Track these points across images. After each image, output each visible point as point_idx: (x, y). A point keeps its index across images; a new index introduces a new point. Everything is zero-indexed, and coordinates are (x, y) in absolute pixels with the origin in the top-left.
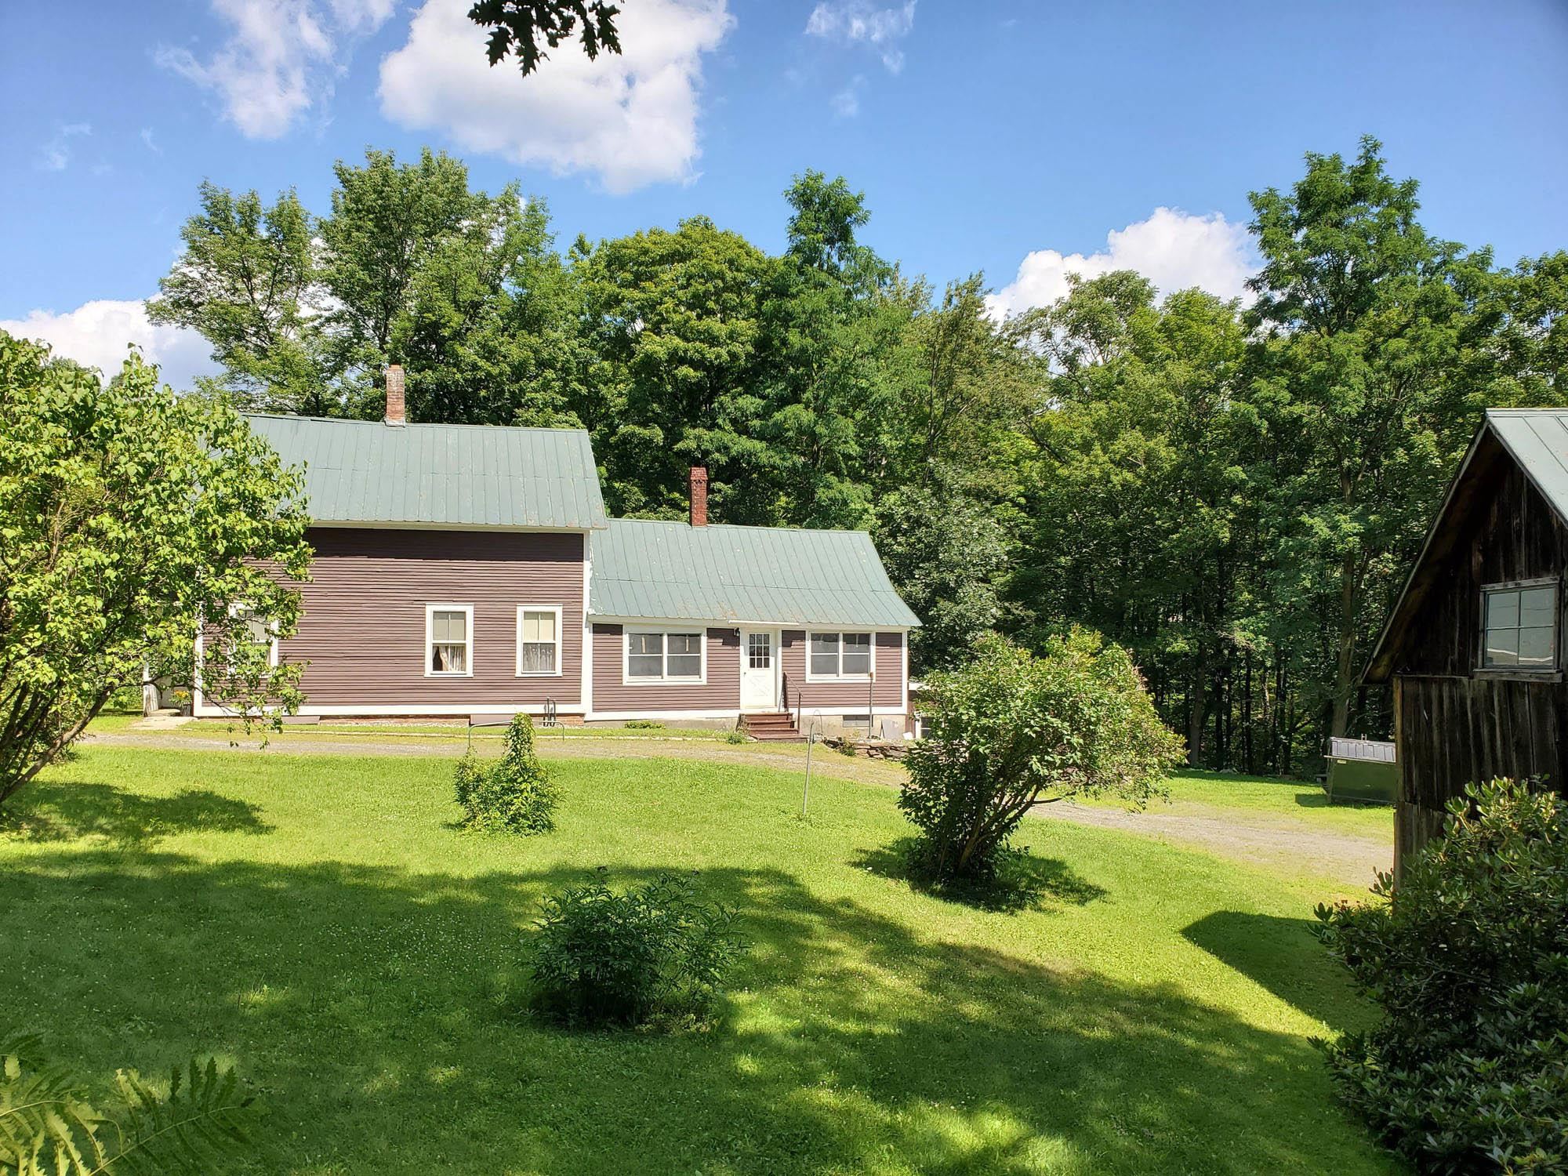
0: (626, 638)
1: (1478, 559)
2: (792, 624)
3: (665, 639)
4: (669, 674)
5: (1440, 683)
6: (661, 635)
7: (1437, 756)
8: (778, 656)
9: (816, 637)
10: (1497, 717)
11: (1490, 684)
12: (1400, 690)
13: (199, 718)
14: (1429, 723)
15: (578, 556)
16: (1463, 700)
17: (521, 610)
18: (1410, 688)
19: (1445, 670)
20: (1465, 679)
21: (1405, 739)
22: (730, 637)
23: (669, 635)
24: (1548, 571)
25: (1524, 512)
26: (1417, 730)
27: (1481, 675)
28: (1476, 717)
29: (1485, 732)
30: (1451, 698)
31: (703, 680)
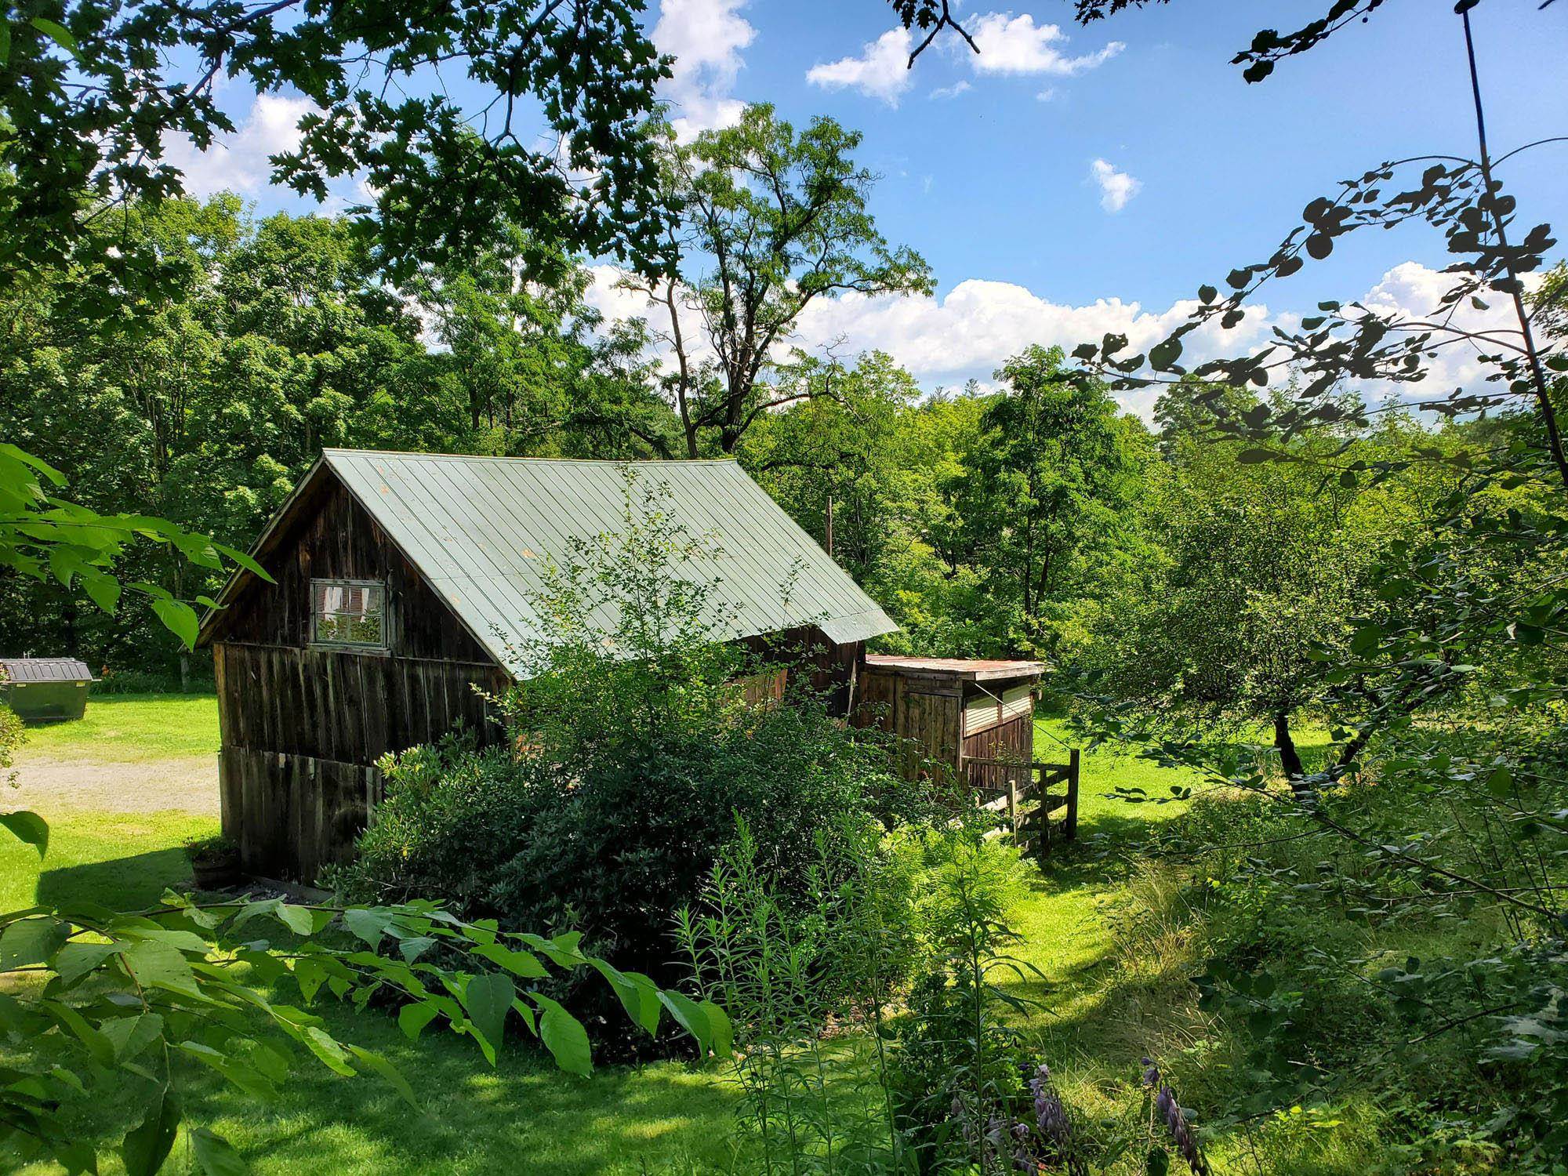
1: (304, 557)
5: (270, 652)
7: (267, 708)
10: (330, 679)
11: (323, 655)
12: (222, 653)
14: (258, 682)
16: (294, 667)
18: (236, 653)
19: (274, 641)
20: (297, 650)
21: (229, 694)
24: (374, 576)
25: (350, 529)
26: (244, 687)
27: (314, 649)
28: (308, 679)
29: (318, 690)
30: (282, 664)
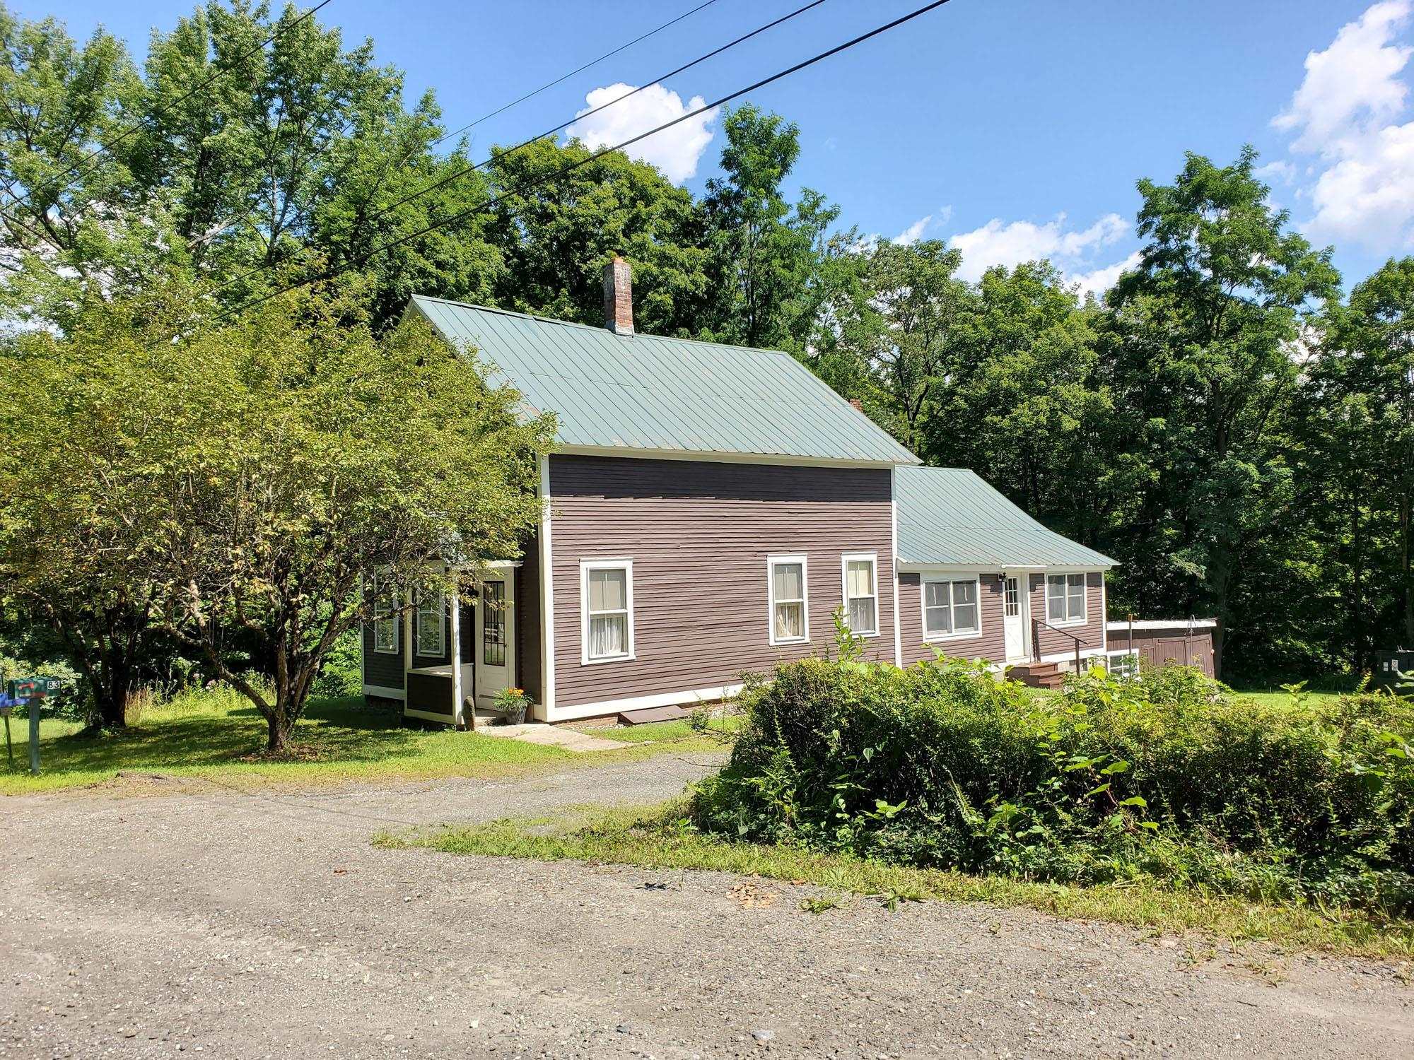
0: (923, 587)
2: (1036, 567)
3: (951, 586)
4: (956, 627)
6: (948, 583)
8: (1026, 601)
9: (1051, 579)
13: (552, 724)
15: (886, 496)
17: (846, 558)
22: (995, 581)
23: (954, 583)
31: (979, 634)
